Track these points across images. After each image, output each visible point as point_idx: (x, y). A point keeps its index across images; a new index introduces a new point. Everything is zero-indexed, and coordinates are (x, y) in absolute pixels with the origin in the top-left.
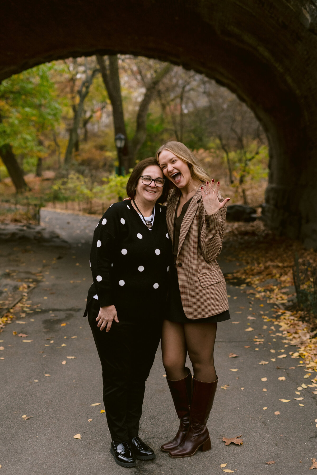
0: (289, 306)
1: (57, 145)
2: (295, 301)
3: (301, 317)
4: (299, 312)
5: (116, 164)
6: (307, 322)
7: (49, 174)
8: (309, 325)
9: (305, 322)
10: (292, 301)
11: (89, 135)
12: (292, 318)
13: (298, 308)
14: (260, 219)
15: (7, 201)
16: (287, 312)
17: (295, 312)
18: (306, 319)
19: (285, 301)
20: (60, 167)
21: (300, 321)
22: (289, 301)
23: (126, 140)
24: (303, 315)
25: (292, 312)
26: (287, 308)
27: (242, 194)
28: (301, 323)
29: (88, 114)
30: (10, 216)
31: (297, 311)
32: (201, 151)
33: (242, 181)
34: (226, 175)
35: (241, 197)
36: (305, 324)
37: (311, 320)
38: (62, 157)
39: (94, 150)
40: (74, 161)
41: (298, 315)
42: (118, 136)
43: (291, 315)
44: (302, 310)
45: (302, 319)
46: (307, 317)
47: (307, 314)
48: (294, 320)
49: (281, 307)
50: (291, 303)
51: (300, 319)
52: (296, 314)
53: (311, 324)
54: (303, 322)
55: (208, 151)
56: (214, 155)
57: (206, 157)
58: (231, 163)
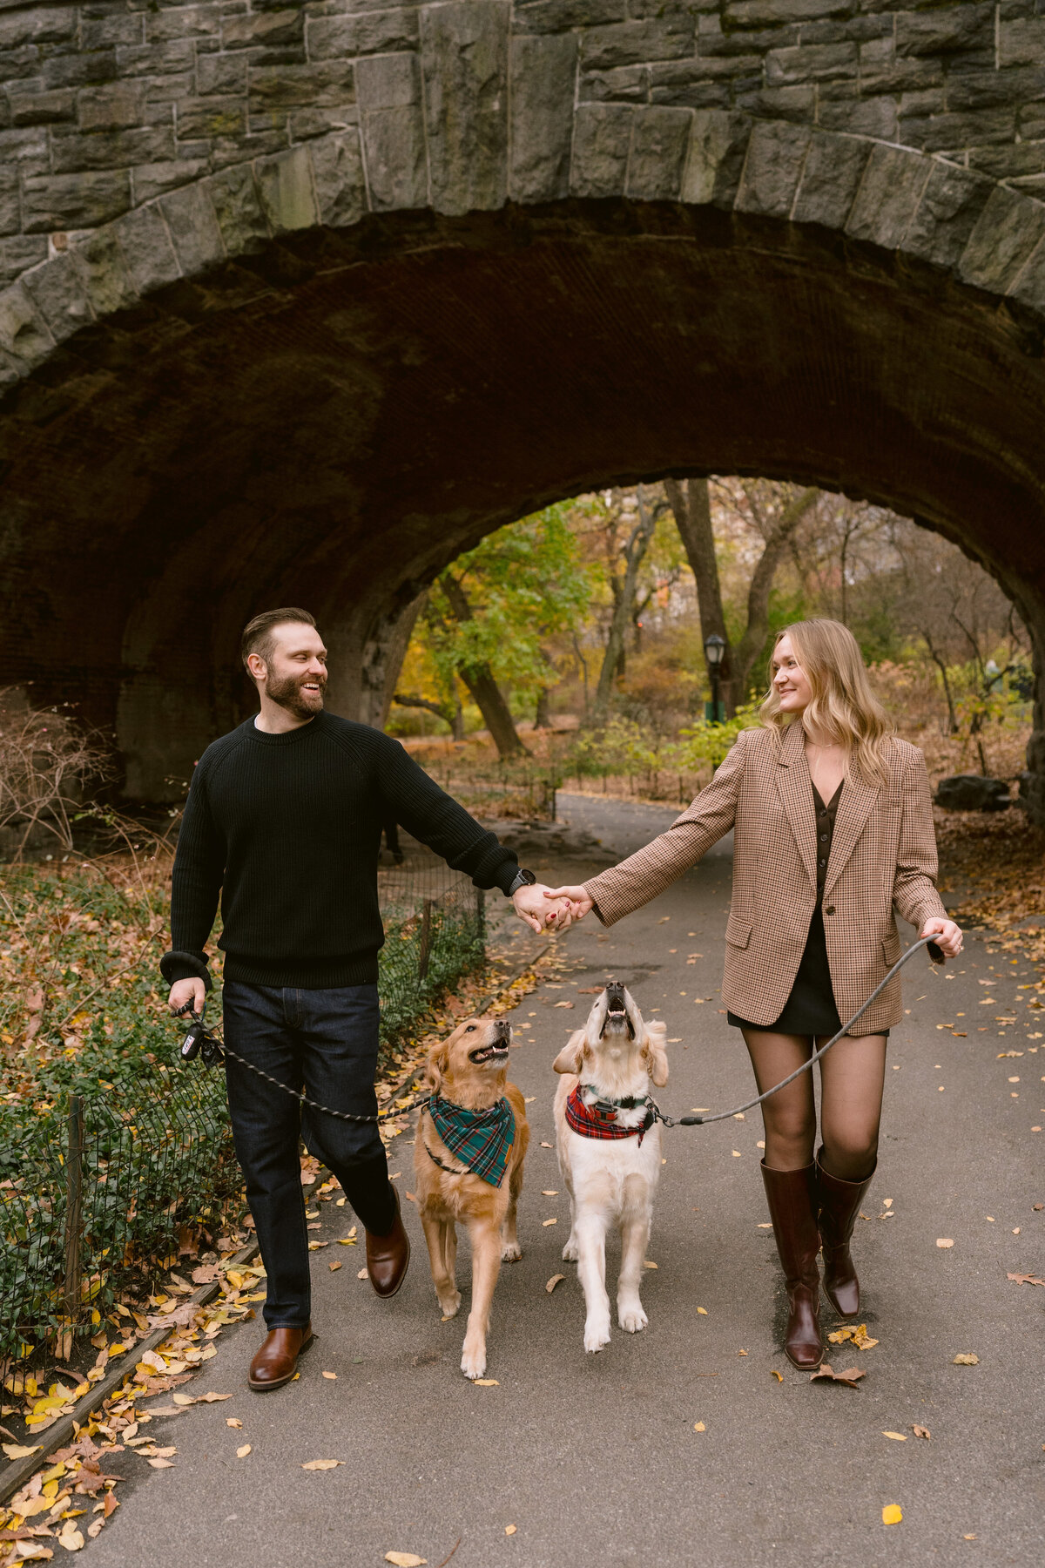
1: (580, 658)
5: (706, 696)
7: (568, 721)
11: (644, 638)
14: (1017, 804)
15: (487, 777)
20: (588, 706)
23: (727, 646)
27: (977, 754)
29: (642, 596)
30: (495, 807)
32: (887, 664)
33: (976, 728)
34: (941, 716)
35: (975, 759)
38: (593, 684)
39: (657, 670)
40: (615, 693)
42: (709, 641)
55: (901, 666)
56: (915, 673)
57: (899, 677)
58: (952, 688)
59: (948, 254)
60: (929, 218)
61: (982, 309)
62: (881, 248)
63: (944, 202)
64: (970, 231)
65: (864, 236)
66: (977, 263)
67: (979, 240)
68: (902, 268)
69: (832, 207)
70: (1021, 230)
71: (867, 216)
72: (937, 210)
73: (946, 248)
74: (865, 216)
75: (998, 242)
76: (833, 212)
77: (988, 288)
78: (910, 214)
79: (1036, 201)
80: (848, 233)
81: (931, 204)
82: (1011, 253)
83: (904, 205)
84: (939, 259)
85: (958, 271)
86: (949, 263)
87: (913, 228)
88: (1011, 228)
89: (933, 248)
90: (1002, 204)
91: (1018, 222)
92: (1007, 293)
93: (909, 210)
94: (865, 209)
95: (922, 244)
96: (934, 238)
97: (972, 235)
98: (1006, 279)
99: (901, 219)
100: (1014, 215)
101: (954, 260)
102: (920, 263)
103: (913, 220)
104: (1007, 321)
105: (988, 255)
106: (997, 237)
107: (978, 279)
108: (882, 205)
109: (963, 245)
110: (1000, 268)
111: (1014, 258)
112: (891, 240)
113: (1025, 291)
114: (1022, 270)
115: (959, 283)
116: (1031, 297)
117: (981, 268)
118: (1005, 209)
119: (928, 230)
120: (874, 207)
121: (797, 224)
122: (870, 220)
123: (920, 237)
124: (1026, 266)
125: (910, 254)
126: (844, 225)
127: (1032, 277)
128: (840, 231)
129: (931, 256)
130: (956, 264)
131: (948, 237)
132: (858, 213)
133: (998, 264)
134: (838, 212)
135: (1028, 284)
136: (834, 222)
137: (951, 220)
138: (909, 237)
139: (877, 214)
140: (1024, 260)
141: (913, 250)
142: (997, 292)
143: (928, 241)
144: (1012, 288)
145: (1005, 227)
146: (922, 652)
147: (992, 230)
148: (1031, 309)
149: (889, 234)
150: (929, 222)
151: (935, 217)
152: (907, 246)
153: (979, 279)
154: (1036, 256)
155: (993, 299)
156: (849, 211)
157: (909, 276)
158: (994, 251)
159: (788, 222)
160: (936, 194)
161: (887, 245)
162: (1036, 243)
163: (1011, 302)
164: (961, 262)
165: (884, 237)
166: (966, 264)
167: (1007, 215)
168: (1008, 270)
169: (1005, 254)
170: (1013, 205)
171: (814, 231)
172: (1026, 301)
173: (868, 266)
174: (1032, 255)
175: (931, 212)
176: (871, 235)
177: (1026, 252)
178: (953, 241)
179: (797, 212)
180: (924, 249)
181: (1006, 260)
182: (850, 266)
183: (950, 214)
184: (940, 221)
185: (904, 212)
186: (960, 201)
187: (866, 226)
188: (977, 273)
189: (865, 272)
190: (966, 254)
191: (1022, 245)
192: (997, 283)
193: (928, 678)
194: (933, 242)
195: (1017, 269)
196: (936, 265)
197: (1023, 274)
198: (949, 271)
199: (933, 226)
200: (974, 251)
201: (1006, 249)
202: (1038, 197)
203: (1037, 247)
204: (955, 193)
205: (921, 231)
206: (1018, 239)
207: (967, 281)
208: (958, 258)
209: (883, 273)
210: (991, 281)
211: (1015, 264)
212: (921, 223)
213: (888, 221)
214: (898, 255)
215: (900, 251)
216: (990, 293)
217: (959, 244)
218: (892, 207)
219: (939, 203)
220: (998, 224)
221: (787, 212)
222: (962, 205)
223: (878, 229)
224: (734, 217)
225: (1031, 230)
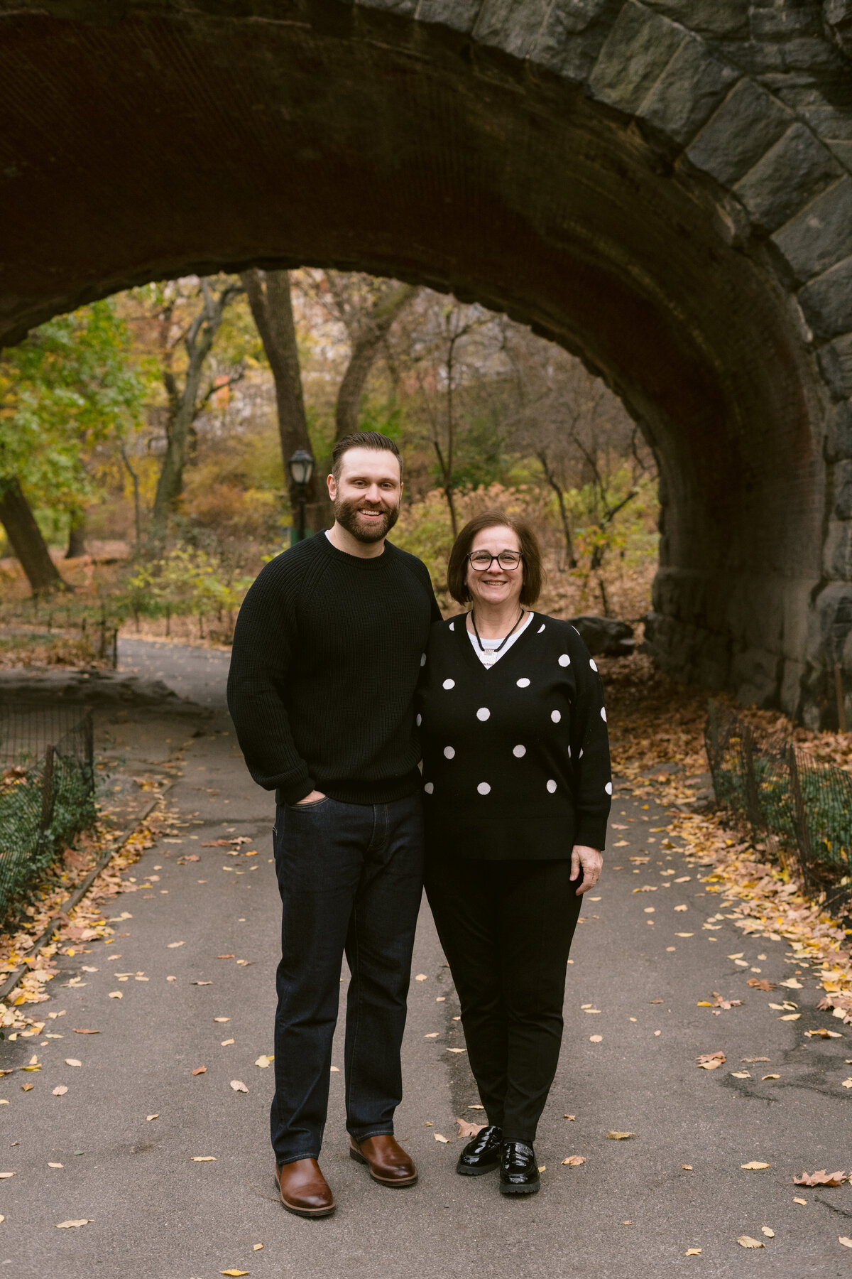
0: (700, 807)
2: (712, 797)
3: (721, 823)
4: (719, 814)
6: (731, 829)
8: (735, 833)
9: (728, 830)
10: (706, 798)
12: (705, 825)
13: (716, 808)
14: (642, 649)
16: (695, 816)
17: (711, 816)
18: (731, 824)
19: (693, 800)
21: (718, 829)
22: (699, 799)
24: (725, 817)
25: (705, 816)
26: (696, 811)
27: (598, 592)
28: (720, 832)
31: (714, 814)
33: (596, 563)
34: (558, 547)
35: (596, 597)
36: (729, 833)
37: (740, 825)
41: (716, 820)
43: (703, 821)
44: (725, 809)
45: (724, 824)
46: (732, 820)
47: (732, 815)
48: (707, 828)
49: (684, 809)
50: (703, 803)
51: (721, 827)
52: (712, 819)
53: (738, 831)
54: (725, 831)
55: (512, 489)
56: (528, 498)
57: (509, 503)
58: (568, 514)
59: (579, 68)
60: (560, 29)
61: (613, 125)
62: (510, 56)
63: (576, 14)
64: (601, 45)
65: (493, 42)
66: (608, 80)
67: (610, 56)
68: (531, 77)
69: (459, 9)
70: (652, 49)
71: (495, 21)
72: (568, 22)
73: (577, 62)
74: (493, 21)
75: (629, 59)
76: (460, 14)
77: (619, 107)
78: (540, 23)
79: (666, 20)
80: (476, 38)
81: (562, 15)
82: (641, 72)
83: (534, 13)
84: (570, 73)
85: (589, 87)
86: (579, 78)
87: (543, 39)
88: (641, 46)
89: (564, 61)
90: (632, 20)
91: (649, 41)
92: (638, 113)
93: (539, 19)
94: (493, 14)
95: (553, 56)
96: (565, 50)
97: (603, 51)
98: (637, 99)
99: (531, 28)
100: (645, 33)
101: (584, 75)
102: (550, 75)
103: (542, 30)
104: (638, 140)
105: (619, 73)
106: (628, 54)
107: (609, 97)
108: (511, 11)
109: (593, 60)
110: (631, 87)
111: (645, 77)
112: (520, 49)
113: (655, 112)
114: (652, 91)
115: (590, 98)
116: (663, 119)
117: (612, 86)
118: (635, 25)
119: (559, 42)
120: (503, 13)
121: (422, 24)
122: (499, 26)
123: (549, 48)
124: (657, 86)
125: (540, 65)
126: (472, 29)
127: (662, 99)
128: (468, 35)
129: (562, 69)
130: (586, 79)
131: (579, 50)
132: (487, 17)
133: (630, 82)
134: (466, 16)
135: (657, 106)
136: (462, 24)
137: (581, 33)
138: (539, 47)
139: (506, 20)
140: (654, 80)
141: (544, 61)
142: (628, 111)
143: (558, 53)
144: (645, 107)
145: (636, 44)
146: (534, 475)
147: (622, 47)
148: (661, 131)
149: (519, 42)
150: (560, 34)
151: (565, 28)
152: (535, 56)
153: (611, 96)
154: (667, 77)
155: (625, 118)
156: (477, 15)
157: (538, 86)
158: (625, 69)
159: (413, 20)
160: (566, 5)
161: (516, 54)
162: (666, 63)
163: (641, 123)
164: (592, 77)
165: (513, 45)
166: (597, 80)
167: (638, 32)
168: (639, 90)
169: (637, 71)
170: (644, 22)
171: (440, 33)
172: (657, 123)
173: (496, 71)
174: (663, 75)
175: (561, 23)
176: (500, 43)
177: (657, 72)
178: (584, 55)
179: (422, 14)
180: (555, 61)
181: (636, 79)
182: (476, 69)
183: (581, 26)
184: (571, 33)
185: (533, 20)
186: (591, 14)
187: (495, 33)
188: (608, 91)
189: (491, 76)
190: (597, 70)
191: (654, 64)
192: (628, 102)
193: (542, 503)
194: (564, 55)
195: (648, 89)
196: (567, 78)
197: (654, 94)
198: (581, 85)
199: (563, 38)
200: (604, 68)
201: (637, 67)
202: (669, 16)
203: (668, 67)
204: (586, 5)
205: (552, 42)
206: (649, 58)
207: (600, 97)
208: (589, 72)
209: (511, 79)
210: (621, 100)
211: (646, 84)
212: (551, 33)
213: (518, 28)
214: (527, 65)
215: (530, 61)
216: (621, 112)
217: (589, 58)
218: (522, 15)
219: (569, 14)
220: (629, 40)
221: (412, 11)
222: (592, 18)
223: (507, 36)
224: (355, 11)
225: (662, 49)
